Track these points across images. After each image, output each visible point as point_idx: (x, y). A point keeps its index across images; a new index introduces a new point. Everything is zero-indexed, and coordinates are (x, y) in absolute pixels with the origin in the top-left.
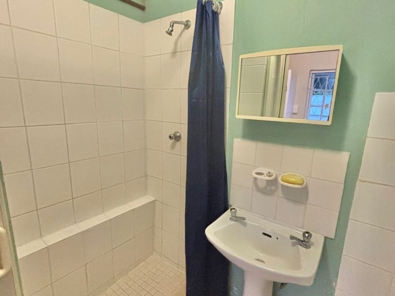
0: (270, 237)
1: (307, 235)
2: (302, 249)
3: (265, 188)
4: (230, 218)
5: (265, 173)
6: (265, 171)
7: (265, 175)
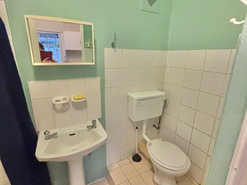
0: (75, 134)
1: (94, 122)
2: (94, 129)
3: (62, 108)
4: (46, 139)
5: (61, 99)
6: (61, 98)
7: (62, 100)
